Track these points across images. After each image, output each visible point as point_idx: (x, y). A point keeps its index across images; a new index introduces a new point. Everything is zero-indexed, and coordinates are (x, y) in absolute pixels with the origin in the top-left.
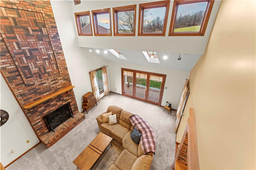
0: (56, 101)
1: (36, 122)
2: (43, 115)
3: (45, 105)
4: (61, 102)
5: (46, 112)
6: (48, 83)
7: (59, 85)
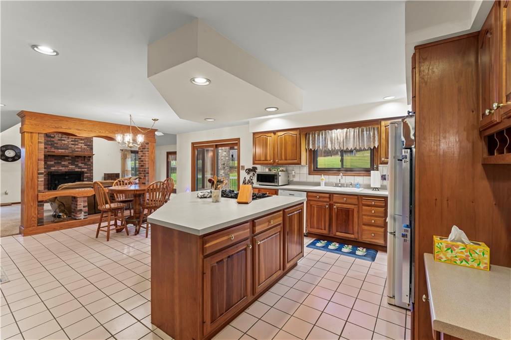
3: (55, 161)
4: (74, 166)
5: (54, 168)
7: (78, 148)
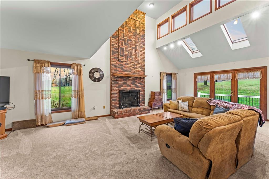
0: (131, 83)
1: (115, 92)
2: (120, 89)
3: (124, 82)
5: (122, 87)
6: (130, 65)
7: (136, 71)
